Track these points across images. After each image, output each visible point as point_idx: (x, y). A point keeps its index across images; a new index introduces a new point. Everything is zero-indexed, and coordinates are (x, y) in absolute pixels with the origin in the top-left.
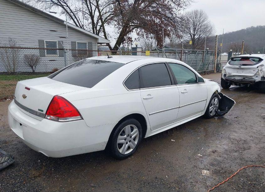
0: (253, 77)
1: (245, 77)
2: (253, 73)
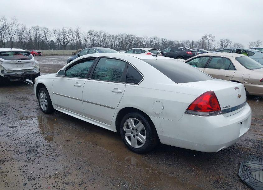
0: (33, 70)
1: (26, 71)
2: (32, 67)
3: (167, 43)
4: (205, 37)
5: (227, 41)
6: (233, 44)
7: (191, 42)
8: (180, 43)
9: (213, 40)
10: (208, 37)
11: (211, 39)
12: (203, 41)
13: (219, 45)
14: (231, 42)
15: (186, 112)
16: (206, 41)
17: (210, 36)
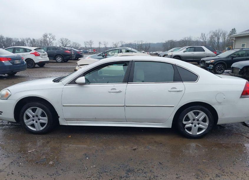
3: (4, 40)
4: (45, 36)
5: (67, 40)
6: (71, 43)
7: (32, 39)
8: (20, 40)
9: (54, 39)
10: (48, 36)
11: (52, 38)
12: (45, 40)
13: (60, 43)
14: (70, 41)
15: (241, 97)
16: (48, 39)
17: (50, 34)
